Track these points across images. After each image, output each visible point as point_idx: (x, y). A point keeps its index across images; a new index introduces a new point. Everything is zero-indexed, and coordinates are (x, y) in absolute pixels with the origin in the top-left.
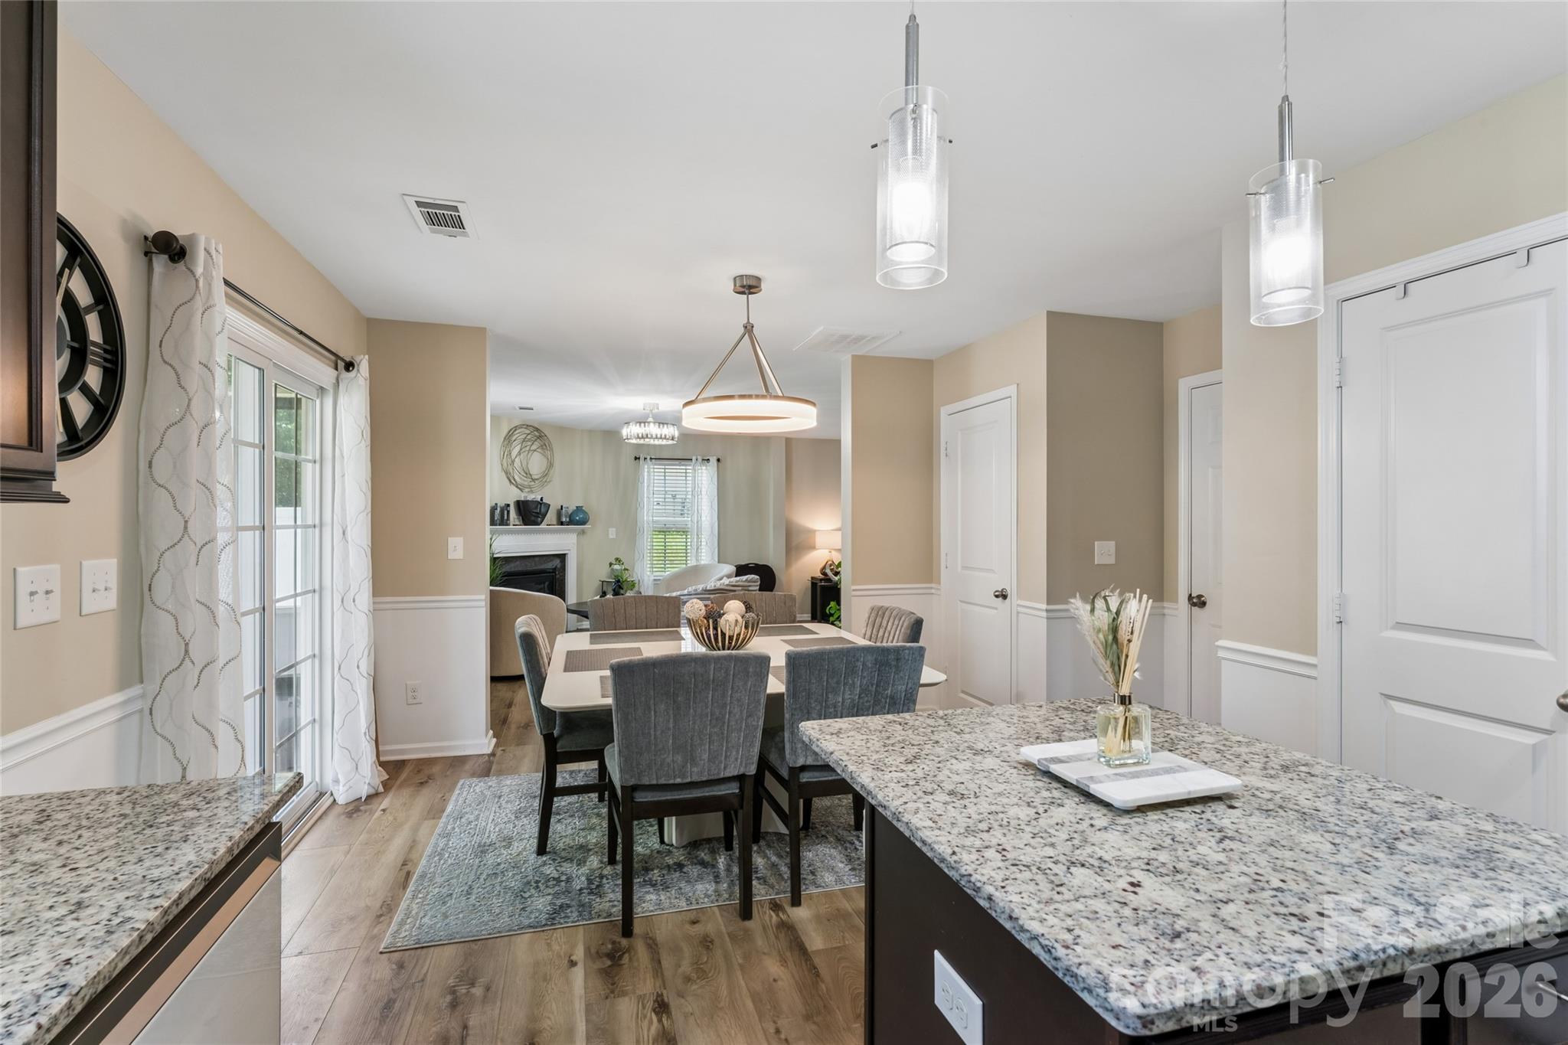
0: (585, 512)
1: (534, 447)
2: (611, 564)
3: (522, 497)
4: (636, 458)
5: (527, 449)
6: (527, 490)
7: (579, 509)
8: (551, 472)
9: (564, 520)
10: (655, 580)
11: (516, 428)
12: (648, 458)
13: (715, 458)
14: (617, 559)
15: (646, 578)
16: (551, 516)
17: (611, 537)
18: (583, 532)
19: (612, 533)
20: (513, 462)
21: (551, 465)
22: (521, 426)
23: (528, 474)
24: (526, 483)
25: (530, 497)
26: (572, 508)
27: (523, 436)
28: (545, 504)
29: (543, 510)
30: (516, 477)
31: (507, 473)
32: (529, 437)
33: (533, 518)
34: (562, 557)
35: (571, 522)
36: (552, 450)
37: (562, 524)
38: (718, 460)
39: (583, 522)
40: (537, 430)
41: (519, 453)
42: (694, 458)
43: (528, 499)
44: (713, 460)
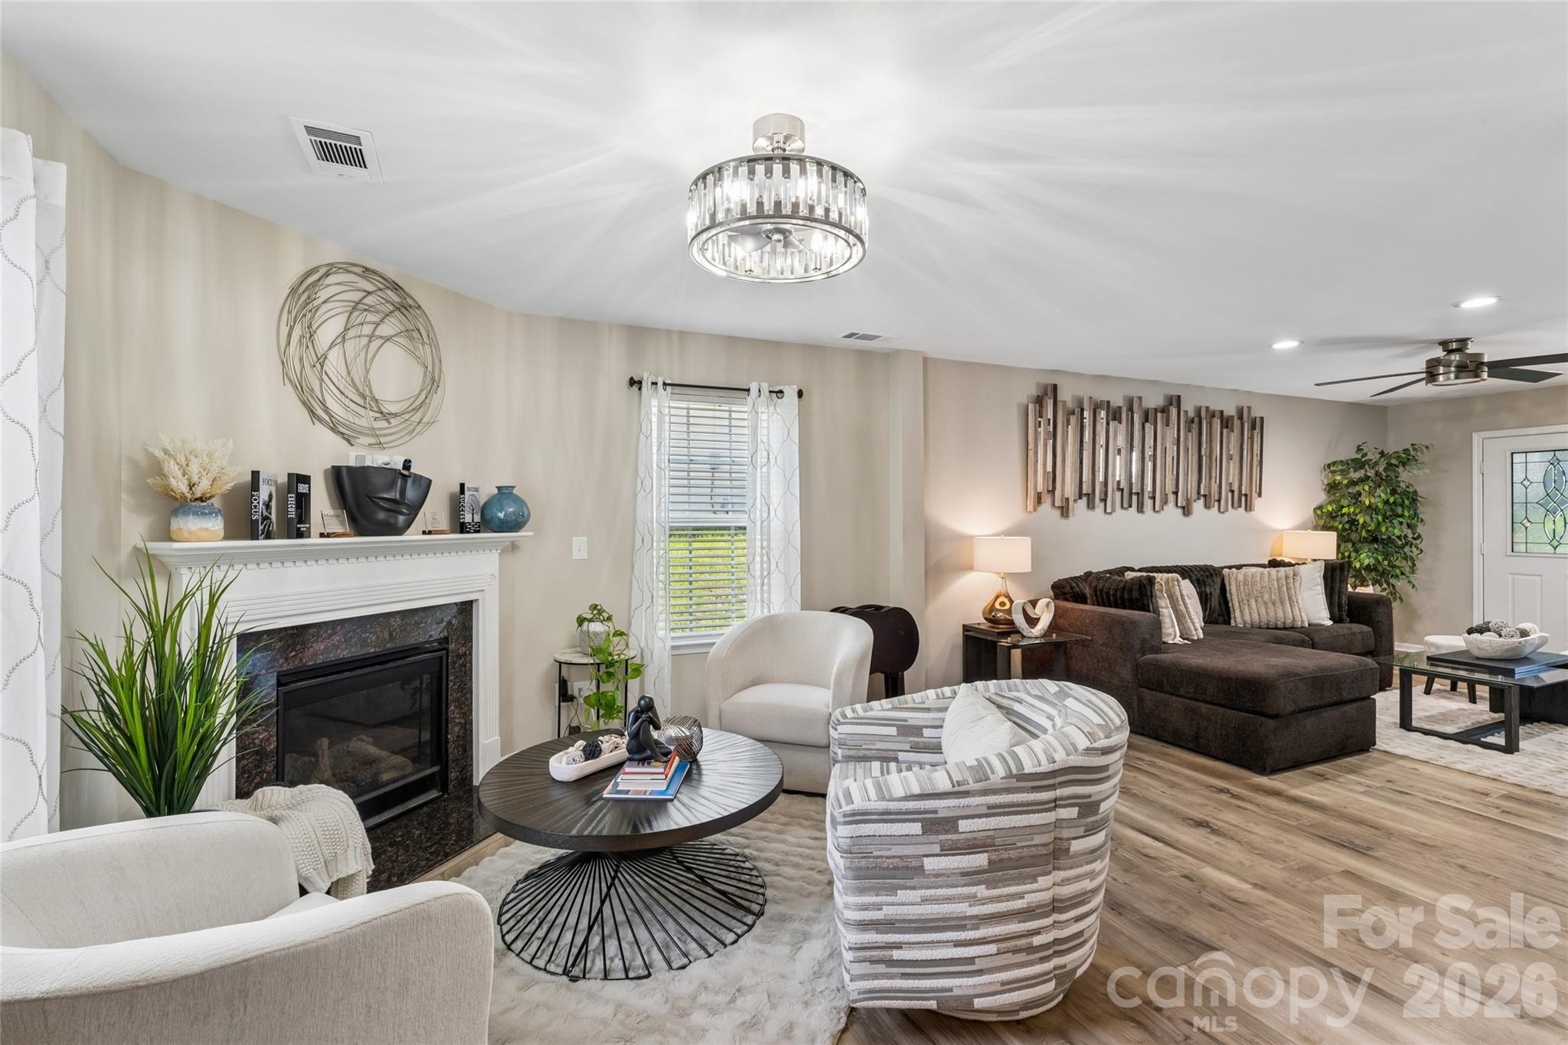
0: (519, 501)
1: (385, 330)
2: (581, 621)
3: (350, 457)
4: (633, 382)
5: (367, 330)
6: (365, 440)
7: (504, 493)
8: (436, 399)
9: (468, 518)
10: (674, 648)
11: (331, 269)
12: (660, 383)
13: (795, 388)
14: (594, 607)
15: (657, 645)
16: (434, 510)
17: (576, 555)
18: (514, 547)
19: (580, 547)
20: (322, 359)
21: (433, 382)
22: (346, 267)
23: (368, 399)
24: (363, 422)
25: (376, 459)
26: (488, 491)
27: (356, 296)
28: (418, 478)
29: (411, 494)
30: (331, 404)
31: (301, 390)
32: (370, 300)
33: (381, 516)
34: (466, 609)
35: (487, 523)
36: (434, 344)
37: (463, 528)
38: (800, 394)
39: (514, 524)
40: (396, 287)
41: (343, 337)
42: (754, 387)
43: (368, 463)
44: (791, 392)
